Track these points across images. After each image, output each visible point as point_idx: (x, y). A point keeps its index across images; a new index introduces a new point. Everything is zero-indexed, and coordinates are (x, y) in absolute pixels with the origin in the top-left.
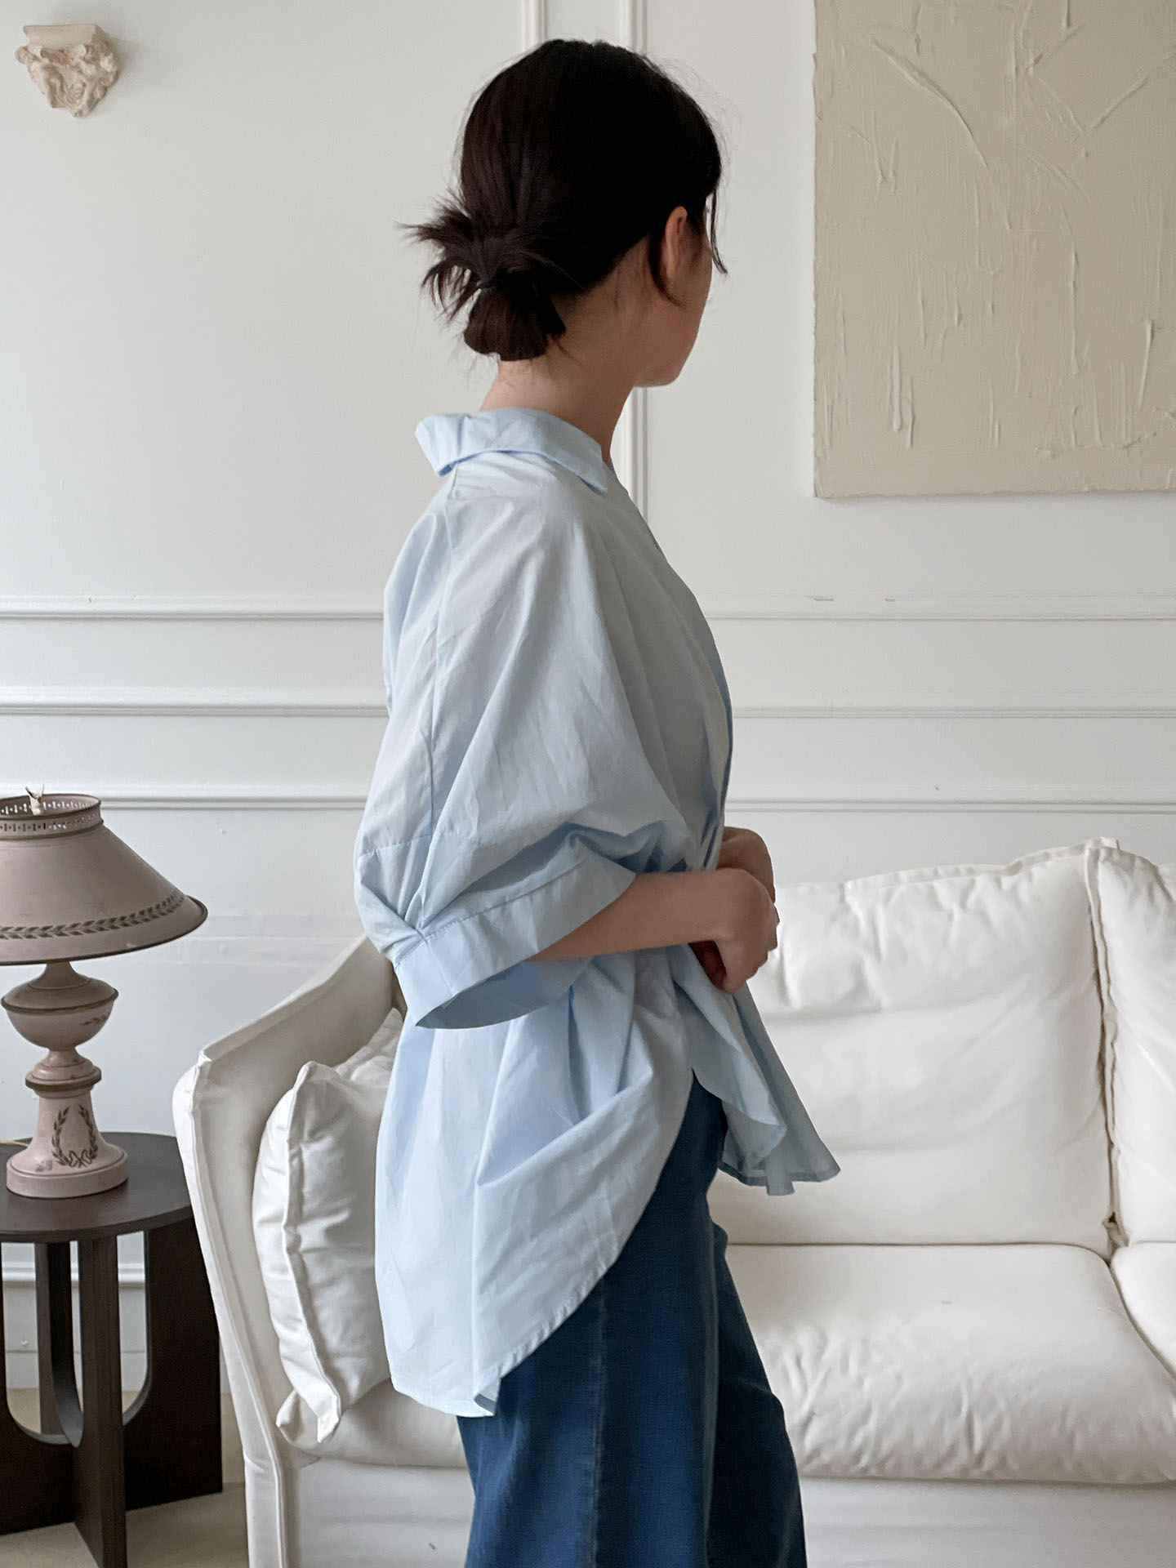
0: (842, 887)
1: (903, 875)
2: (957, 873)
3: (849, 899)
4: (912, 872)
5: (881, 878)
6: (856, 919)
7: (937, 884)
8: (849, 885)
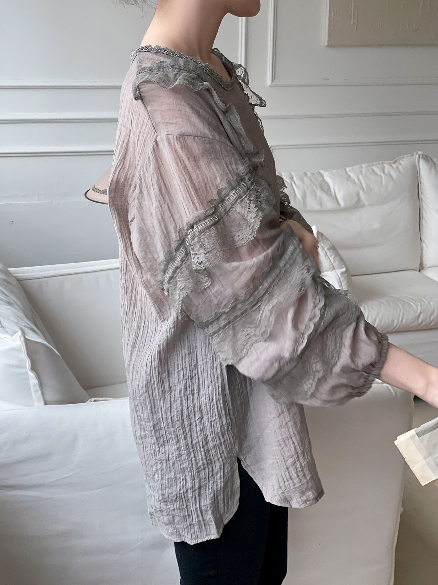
0: (345, 170)
1: (363, 165)
2: (379, 164)
3: (349, 173)
4: (366, 164)
5: (357, 167)
6: (354, 179)
7: (374, 168)
8: (348, 169)
